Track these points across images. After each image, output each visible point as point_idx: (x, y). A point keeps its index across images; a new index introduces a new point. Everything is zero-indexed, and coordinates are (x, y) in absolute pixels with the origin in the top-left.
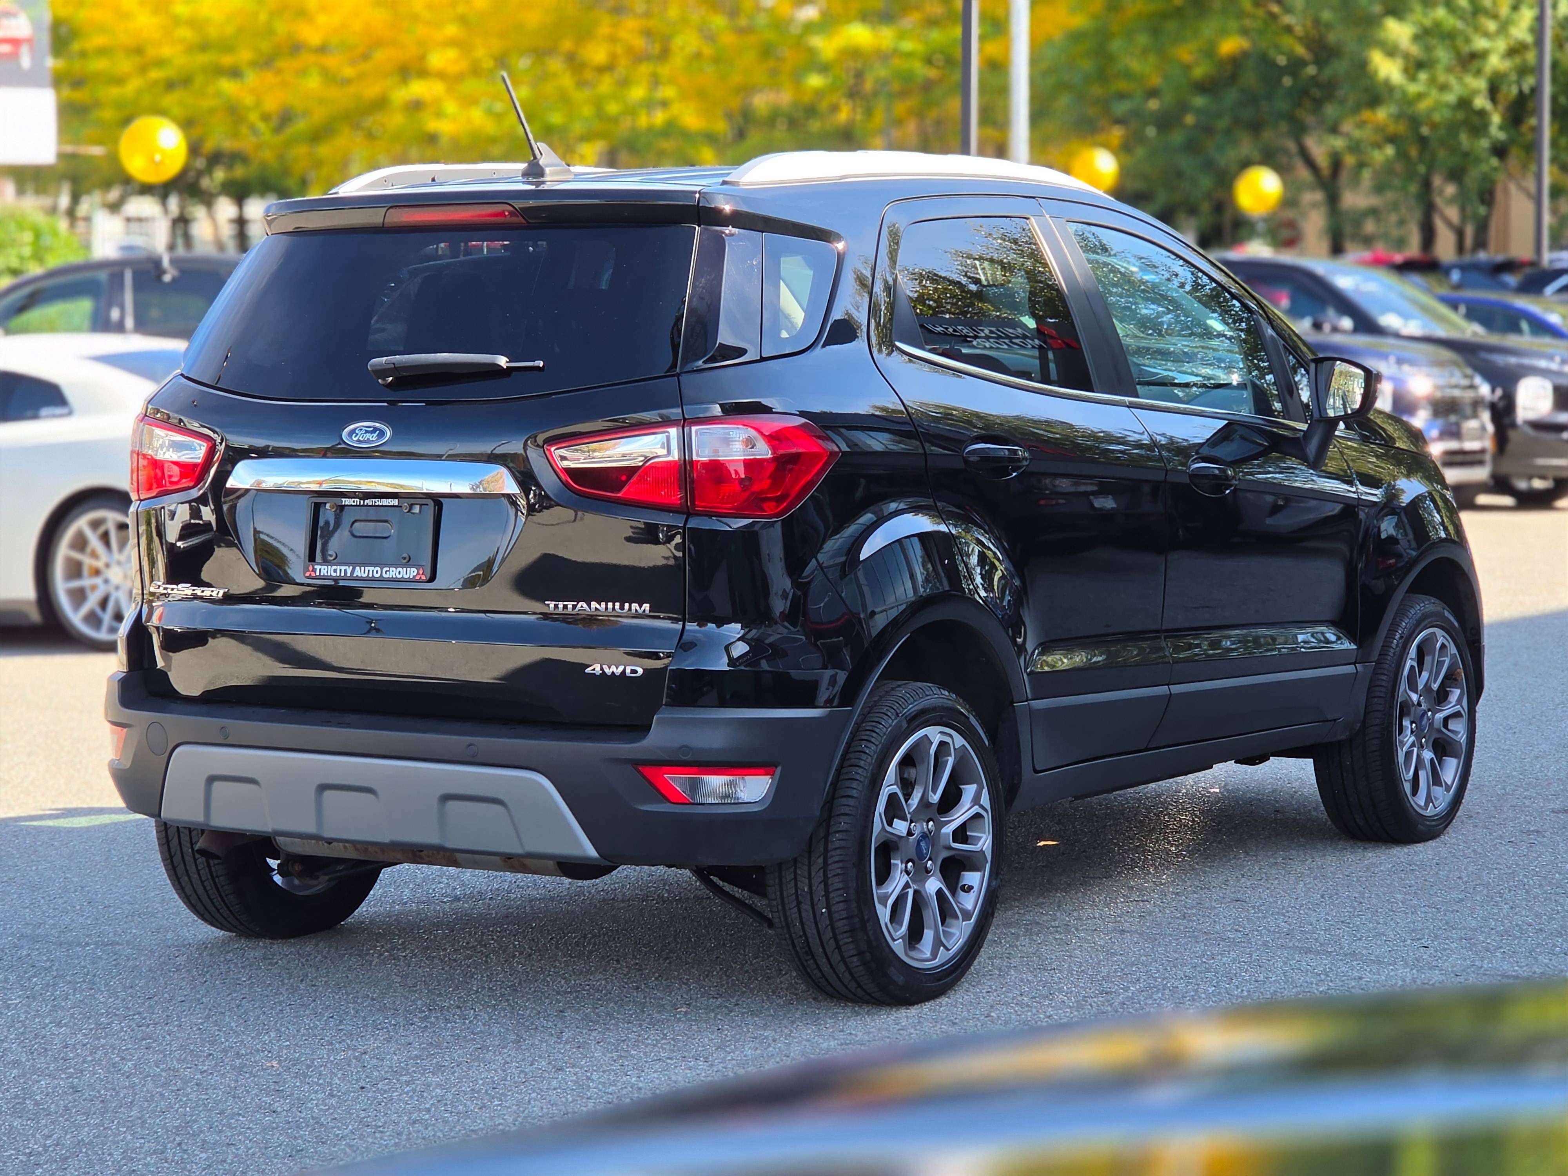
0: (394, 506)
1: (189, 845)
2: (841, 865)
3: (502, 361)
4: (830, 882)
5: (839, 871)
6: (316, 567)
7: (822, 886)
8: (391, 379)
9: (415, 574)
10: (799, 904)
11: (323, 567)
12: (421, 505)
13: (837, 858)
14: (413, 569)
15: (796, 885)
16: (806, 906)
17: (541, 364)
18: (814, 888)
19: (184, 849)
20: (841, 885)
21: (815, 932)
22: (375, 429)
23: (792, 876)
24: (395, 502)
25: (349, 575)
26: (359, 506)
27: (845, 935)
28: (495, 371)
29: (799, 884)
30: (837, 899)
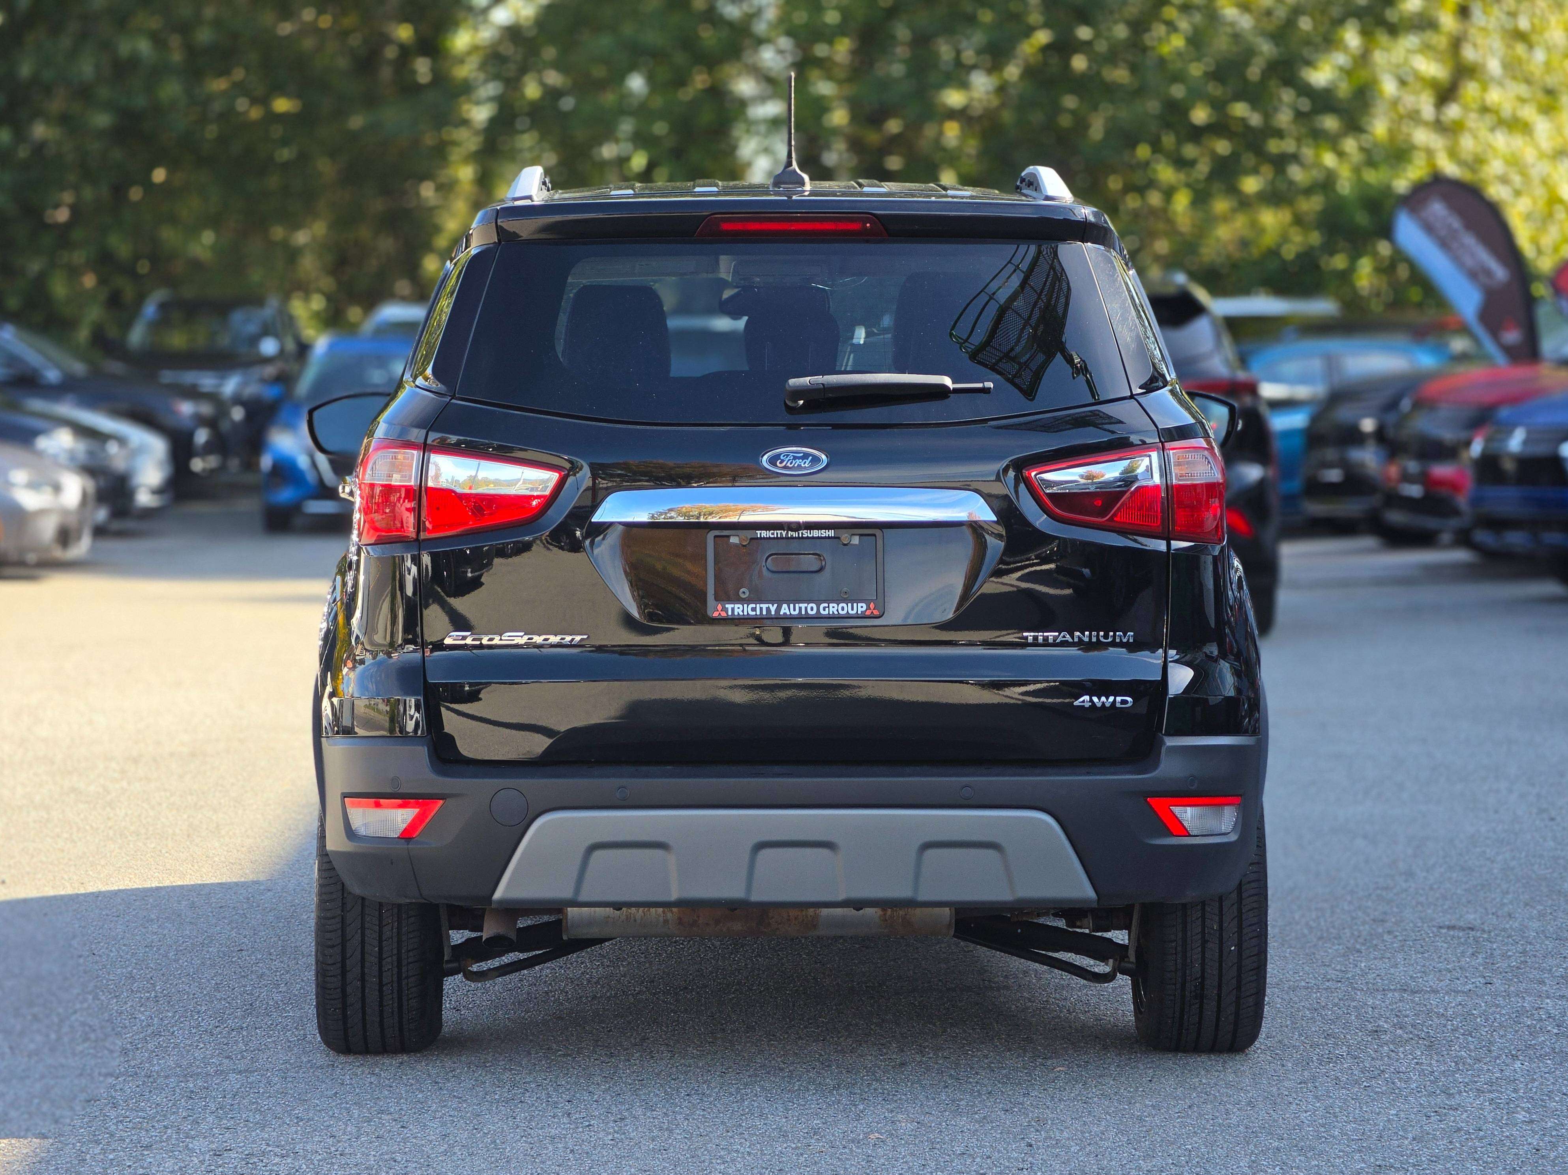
0: (829, 538)
1: (376, 943)
2: (1255, 898)
3: (947, 381)
4: (1244, 917)
5: (1255, 905)
6: (727, 606)
7: (1235, 921)
8: (801, 402)
9: (864, 609)
10: (1204, 942)
11: (737, 606)
12: (861, 535)
13: (1252, 892)
14: (860, 605)
15: (1203, 922)
16: (1213, 946)
17: (991, 385)
18: (1225, 925)
19: (368, 948)
20: (1255, 920)
21: (1216, 972)
22: (806, 456)
23: (1199, 914)
24: (831, 533)
25: (773, 613)
26: (782, 538)
27: (1251, 973)
28: (940, 392)
29: (1208, 922)
30: (1250, 935)
